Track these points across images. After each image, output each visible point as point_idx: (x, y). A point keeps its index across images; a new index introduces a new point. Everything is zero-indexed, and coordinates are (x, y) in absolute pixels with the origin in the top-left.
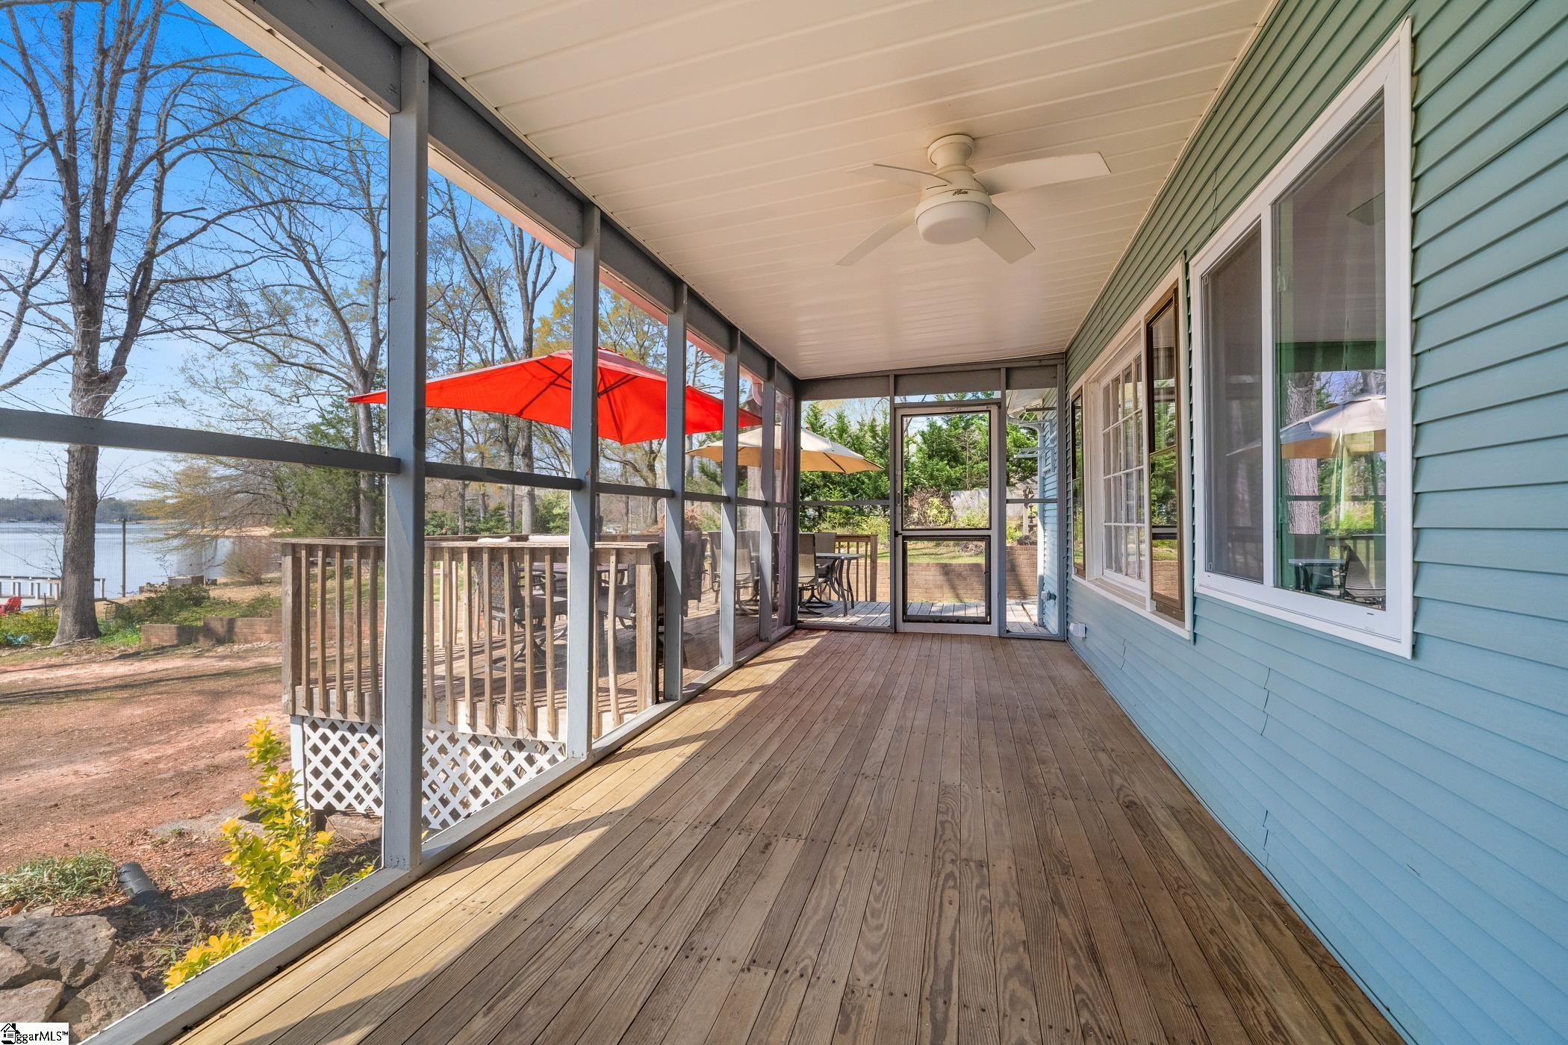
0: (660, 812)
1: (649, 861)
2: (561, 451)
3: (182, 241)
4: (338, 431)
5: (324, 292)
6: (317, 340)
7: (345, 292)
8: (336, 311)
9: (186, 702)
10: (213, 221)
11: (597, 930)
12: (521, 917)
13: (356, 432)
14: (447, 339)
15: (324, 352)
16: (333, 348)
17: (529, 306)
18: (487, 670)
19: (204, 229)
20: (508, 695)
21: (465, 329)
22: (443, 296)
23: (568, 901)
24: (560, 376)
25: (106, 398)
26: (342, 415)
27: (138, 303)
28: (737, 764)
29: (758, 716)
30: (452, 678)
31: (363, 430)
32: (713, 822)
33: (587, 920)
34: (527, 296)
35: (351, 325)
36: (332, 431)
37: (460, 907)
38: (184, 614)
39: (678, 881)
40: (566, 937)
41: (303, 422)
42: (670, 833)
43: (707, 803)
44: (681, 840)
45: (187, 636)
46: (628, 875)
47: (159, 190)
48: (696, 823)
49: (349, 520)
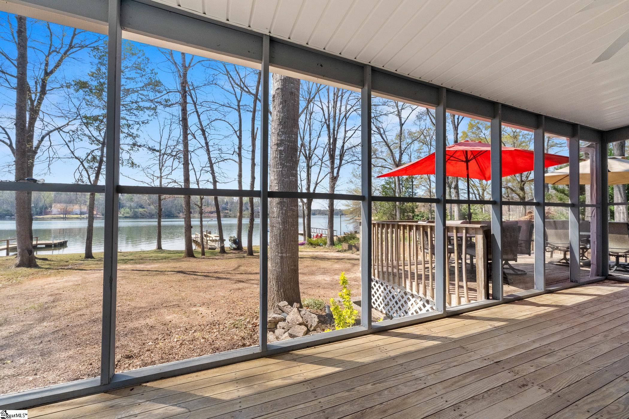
0: (470, 346)
1: (455, 364)
2: (473, 185)
3: (350, 137)
4: (390, 186)
5: (386, 142)
6: (384, 158)
7: (392, 141)
8: (389, 147)
9: (348, 266)
10: (357, 130)
11: (421, 379)
12: (396, 360)
13: (395, 186)
14: (425, 149)
15: (386, 161)
16: (389, 159)
17: (456, 128)
18: (423, 270)
19: (355, 132)
20: (423, 281)
21: (431, 143)
22: (422, 133)
23: (414, 363)
24: (451, 156)
25: (335, 183)
26: (391, 180)
27: (342, 156)
28: (524, 340)
29: (551, 320)
30: (405, 271)
31: (397, 185)
32: (496, 361)
33: (419, 373)
34: (455, 125)
35: (393, 151)
36: (388, 186)
37: (379, 348)
38: (351, 241)
39: (465, 378)
40: (408, 375)
41: (381, 184)
42: (470, 357)
43: (496, 352)
44: (474, 362)
45: (350, 247)
46: (443, 365)
47: (345, 125)
48: (486, 358)
49: (393, 215)
